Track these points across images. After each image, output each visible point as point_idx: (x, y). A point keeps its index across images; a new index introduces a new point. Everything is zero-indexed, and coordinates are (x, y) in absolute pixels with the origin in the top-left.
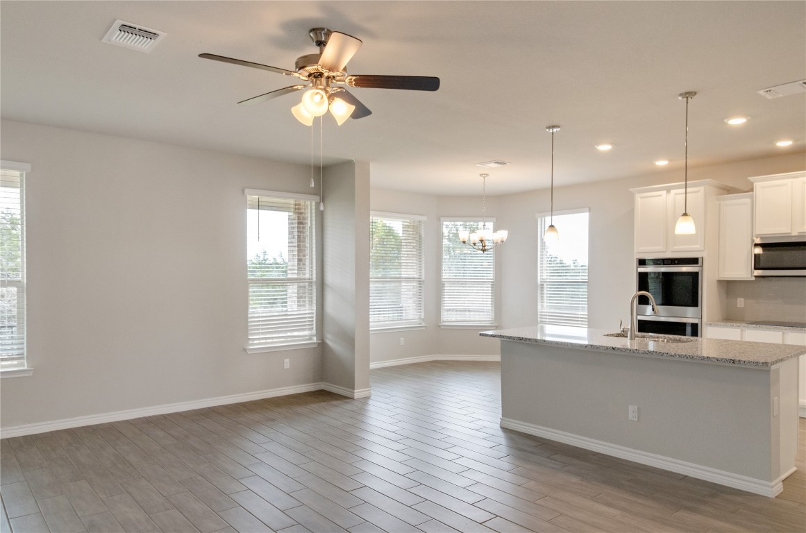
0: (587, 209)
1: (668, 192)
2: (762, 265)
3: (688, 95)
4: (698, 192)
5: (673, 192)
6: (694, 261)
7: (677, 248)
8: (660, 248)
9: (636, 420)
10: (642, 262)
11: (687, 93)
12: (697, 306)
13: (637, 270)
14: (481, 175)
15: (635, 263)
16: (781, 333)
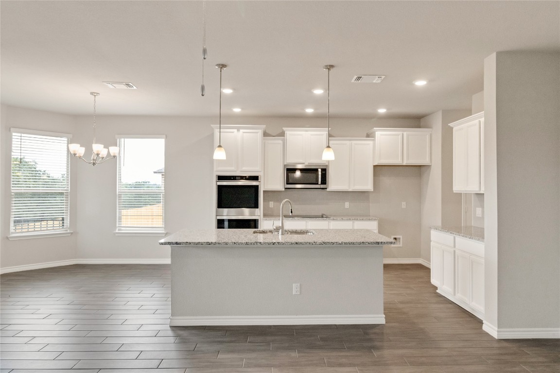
0: (164, 136)
1: (238, 130)
2: (290, 181)
3: (330, 67)
4: (257, 133)
5: (242, 131)
6: (256, 178)
7: (244, 168)
8: (233, 168)
9: (299, 293)
10: (220, 178)
11: (330, 66)
12: (258, 208)
13: (217, 183)
14: (92, 93)
15: (215, 179)
16: (305, 222)
